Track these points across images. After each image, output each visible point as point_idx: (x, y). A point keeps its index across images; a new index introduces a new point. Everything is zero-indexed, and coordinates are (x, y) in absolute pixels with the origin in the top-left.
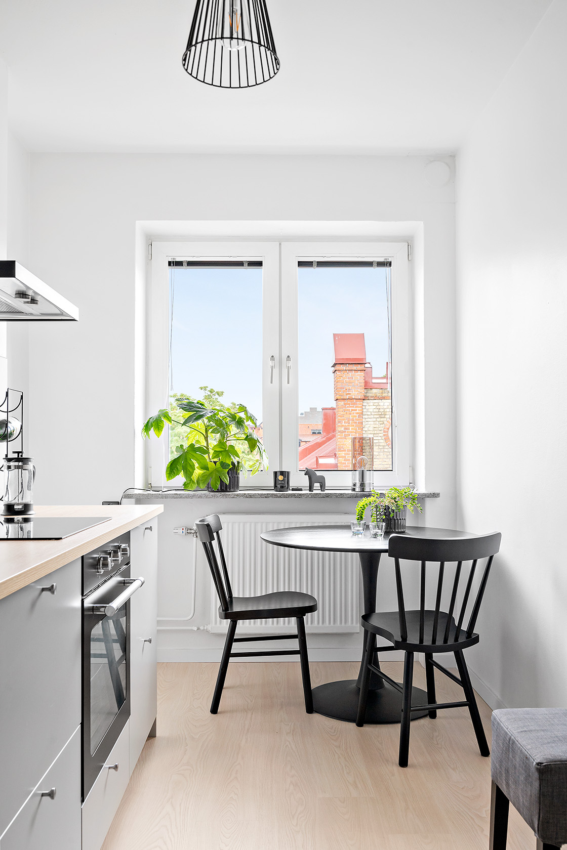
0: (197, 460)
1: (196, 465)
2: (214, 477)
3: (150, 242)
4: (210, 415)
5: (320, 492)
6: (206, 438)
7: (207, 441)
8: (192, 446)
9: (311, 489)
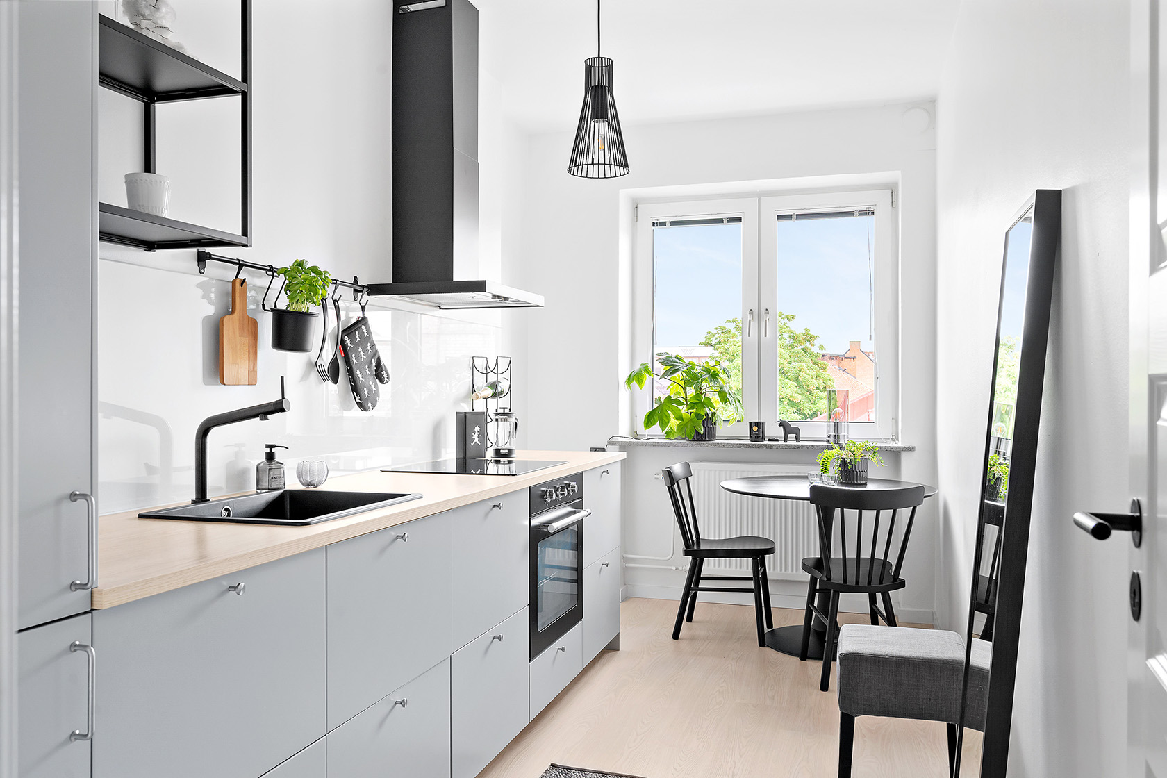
0: (672, 411)
1: (672, 416)
2: (689, 427)
3: (636, 205)
4: (685, 369)
5: (795, 443)
6: (685, 390)
7: (686, 393)
8: (669, 397)
9: (785, 440)
